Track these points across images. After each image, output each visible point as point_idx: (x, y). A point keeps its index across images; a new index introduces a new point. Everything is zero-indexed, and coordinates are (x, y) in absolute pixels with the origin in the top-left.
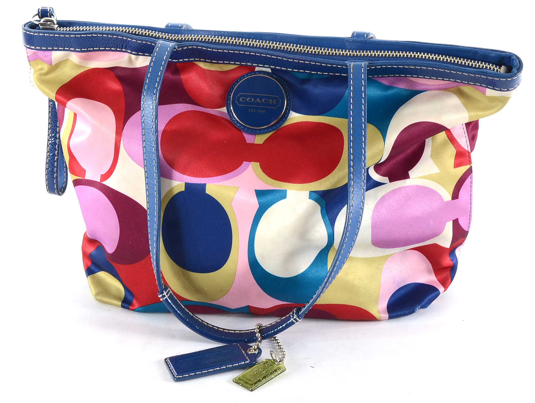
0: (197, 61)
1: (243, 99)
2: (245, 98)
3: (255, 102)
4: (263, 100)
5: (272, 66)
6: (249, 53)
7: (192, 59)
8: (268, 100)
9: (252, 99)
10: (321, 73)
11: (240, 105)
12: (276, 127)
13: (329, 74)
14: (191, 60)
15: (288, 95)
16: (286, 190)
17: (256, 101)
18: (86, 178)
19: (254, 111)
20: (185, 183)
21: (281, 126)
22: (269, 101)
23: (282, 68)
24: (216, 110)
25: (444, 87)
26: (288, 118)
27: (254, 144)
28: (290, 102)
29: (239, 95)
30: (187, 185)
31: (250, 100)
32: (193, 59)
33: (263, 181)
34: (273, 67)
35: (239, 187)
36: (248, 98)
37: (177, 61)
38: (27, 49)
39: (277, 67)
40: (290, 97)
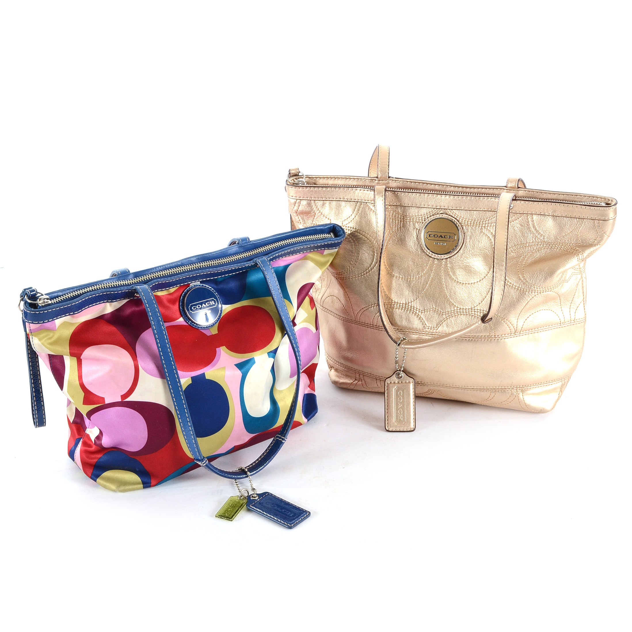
16: (254, 358)
18: (106, 403)
20: (191, 377)
22: (210, 303)
25: (300, 258)
27: (212, 335)
30: (193, 378)
33: (235, 357)
35: (225, 367)
36: (197, 306)
38: (30, 324)
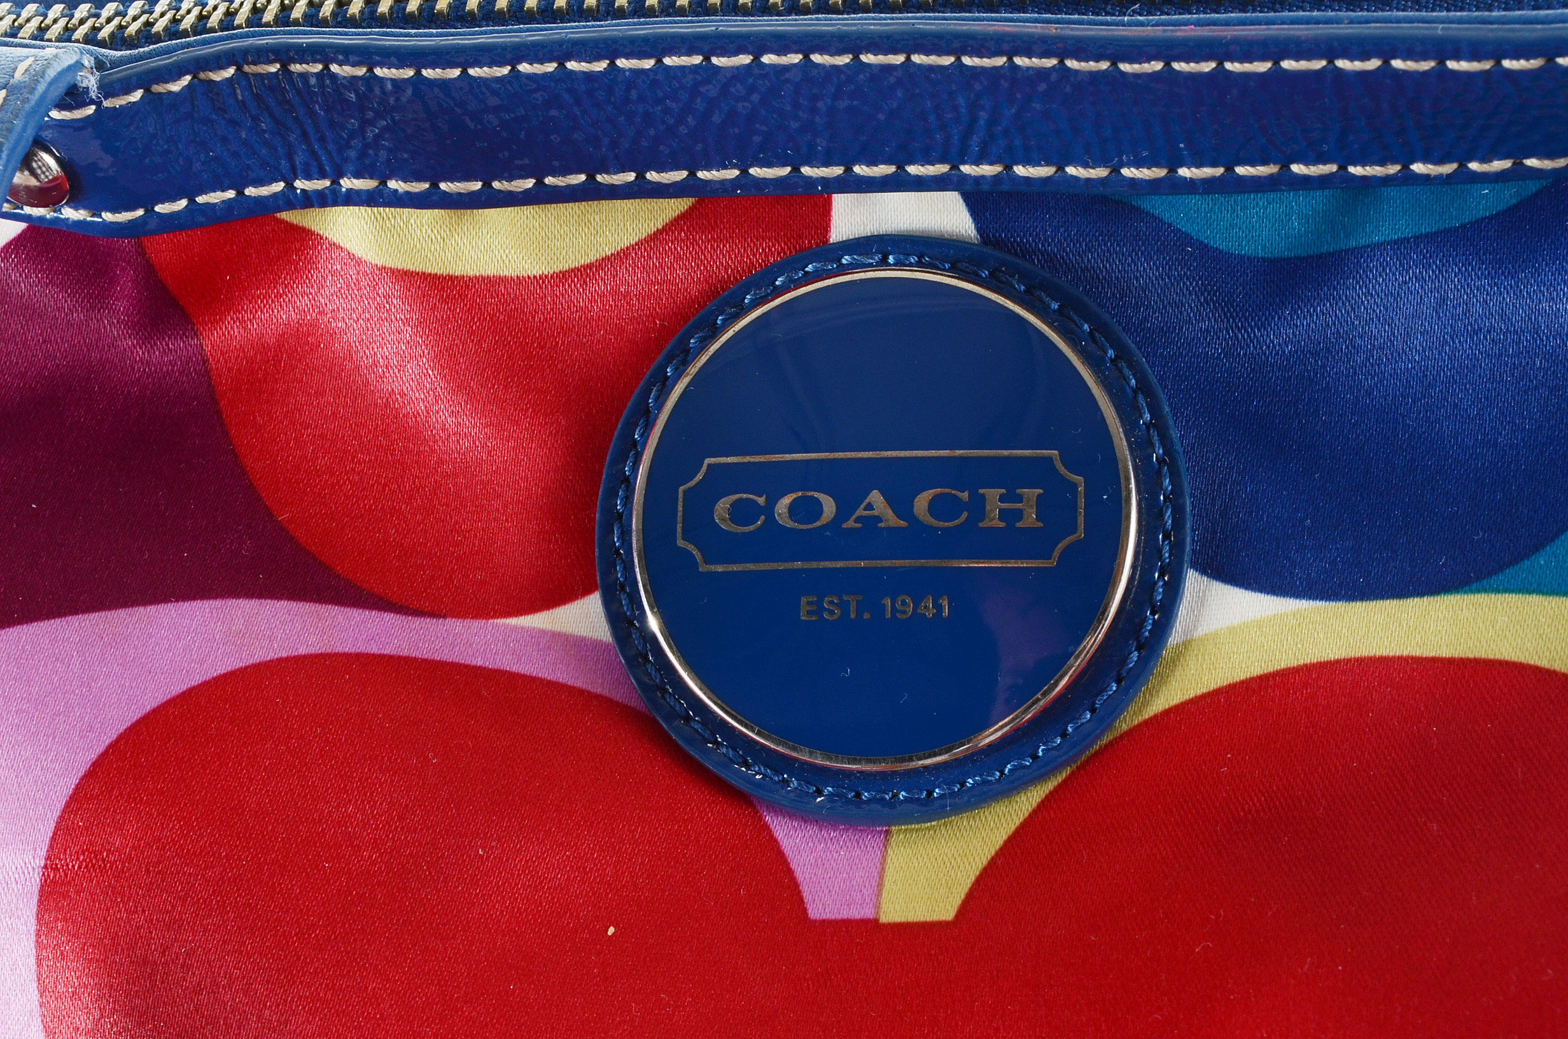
0: (310, 201)
1: (740, 513)
2: (761, 500)
3: (850, 524)
4: (922, 503)
5: (977, 163)
6: (745, 59)
7: (265, 191)
8: (965, 496)
9: (819, 503)
10: (1448, 168)
11: (720, 568)
12: (1064, 735)
13: (1519, 173)
14: (259, 200)
15: (1148, 426)
17: (861, 512)
19: (844, 606)
21: (1109, 727)
22: (978, 506)
23: (1071, 170)
24: (515, 628)
26: (1175, 638)
27: (876, 921)
28: (1177, 490)
29: (699, 476)
31: (806, 510)
32: (279, 187)
34: (988, 170)
36: (786, 500)
37: (140, 212)
39: (1020, 170)
40: (1168, 449)
